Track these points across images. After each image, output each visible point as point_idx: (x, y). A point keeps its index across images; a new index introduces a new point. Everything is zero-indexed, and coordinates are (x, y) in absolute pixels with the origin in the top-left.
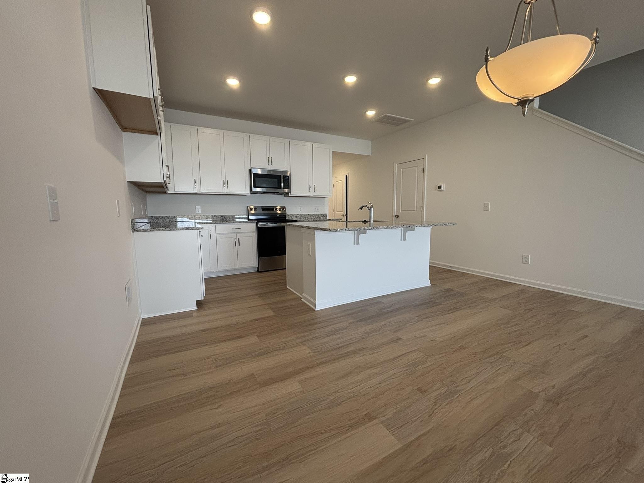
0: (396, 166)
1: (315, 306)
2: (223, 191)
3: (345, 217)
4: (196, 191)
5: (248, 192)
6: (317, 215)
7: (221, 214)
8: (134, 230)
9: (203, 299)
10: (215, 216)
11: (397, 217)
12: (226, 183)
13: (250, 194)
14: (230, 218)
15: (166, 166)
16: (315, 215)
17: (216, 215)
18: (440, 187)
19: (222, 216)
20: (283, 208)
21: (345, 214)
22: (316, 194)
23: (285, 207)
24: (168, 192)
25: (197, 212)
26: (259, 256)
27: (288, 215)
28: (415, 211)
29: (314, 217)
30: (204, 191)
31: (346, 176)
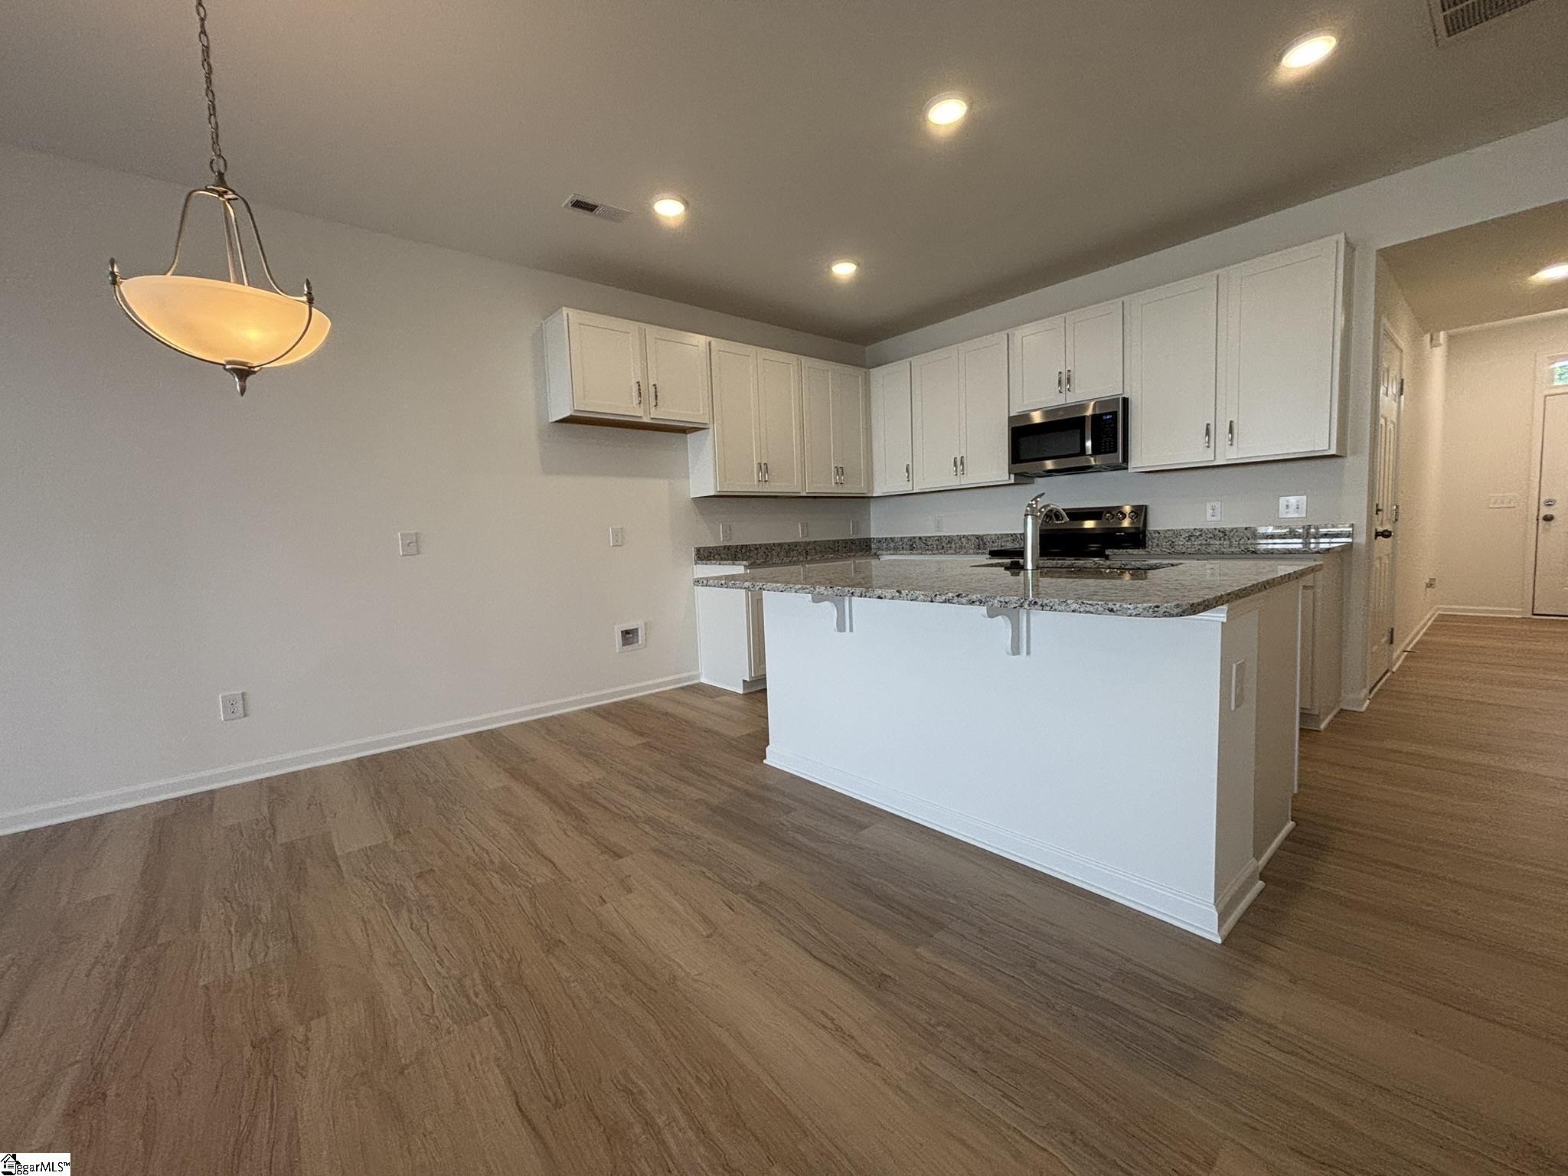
2: (955, 482)
7: (976, 534)
10: (964, 536)
12: (959, 462)
14: (993, 542)
17: (967, 534)
19: (978, 537)
20: (1140, 512)
22: (1237, 454)
27: (1155, 532)
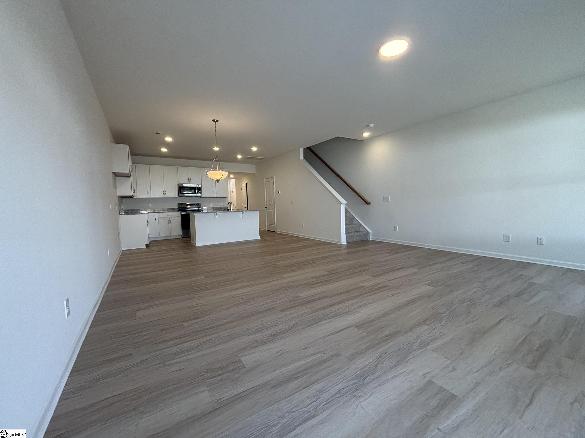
0: (265, 180)
1: (196, 245)
2: (163, 196)
3: (247, 208)
4: (148, 196)
5: (177, 196)
6: (221, 207)
8: (120, 214)
9: (148, 243)
11: (267, 208)
12: (164, 192)
13: (178, 197)
15: (133, 188)
16: (220, 208)
18: (279, 192)
21: (247, 206)
22: (218, 196)
23: (200, 204)
24: (134, 197)
25: (149, 207)
26: (182, 230)
28: (272, 204)
29: (219, 208)
30: (152, 196)
31: (246, 184)
